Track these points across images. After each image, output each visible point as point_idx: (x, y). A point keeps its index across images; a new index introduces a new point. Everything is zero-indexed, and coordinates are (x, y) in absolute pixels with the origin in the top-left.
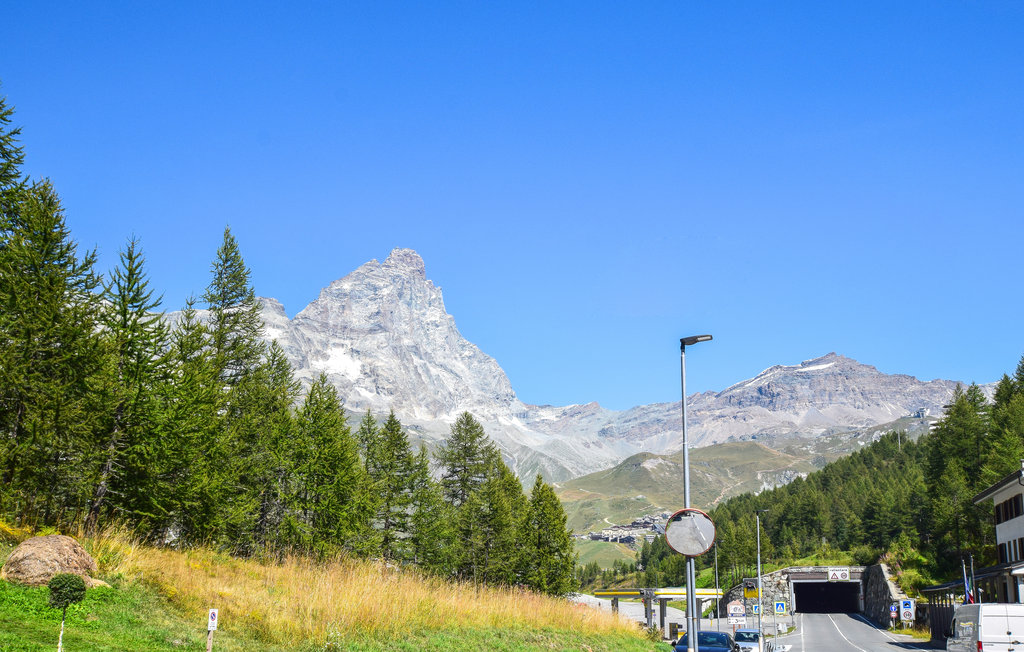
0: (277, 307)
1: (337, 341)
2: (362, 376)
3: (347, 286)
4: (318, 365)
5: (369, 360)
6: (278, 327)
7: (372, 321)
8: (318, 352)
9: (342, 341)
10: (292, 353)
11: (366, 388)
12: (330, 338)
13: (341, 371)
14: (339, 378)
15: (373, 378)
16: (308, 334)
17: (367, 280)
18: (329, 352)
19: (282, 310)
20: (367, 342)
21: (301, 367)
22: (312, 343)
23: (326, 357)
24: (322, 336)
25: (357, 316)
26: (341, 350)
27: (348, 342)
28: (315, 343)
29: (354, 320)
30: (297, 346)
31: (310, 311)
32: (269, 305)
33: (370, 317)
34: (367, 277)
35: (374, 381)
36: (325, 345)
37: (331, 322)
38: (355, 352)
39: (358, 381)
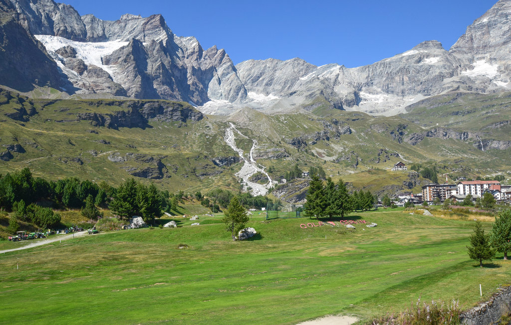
0: (436, 45)
1: (480, 56)
2: (499, 74)
3: (485, 20)
4: (467, 73)
5: (503, 62)
6: (437, 56)
7: (505, 37)
8: (465, 66)
9: (483, 55)
10: (445, 68)
11: (501, 81)
12: (475, 56)
13: (483, 73)
14: (480, 77)
15: (507, 72)
16: (458, 56)
17: (500, 12)
18: (474, 64)
19: (441, 46)
20: (502, 51)
21: (452, 75)
22: (462, 61)
23: (472, 68)
24: (469, 56)
25: (495, 37)
26: (483, 61)
27: (488, 55)
28: (464, 61)
29: (491, 40)
30: (449, 64)
31: (461, 42)
32: (431, 44)
33: (503, 35)
34: (500, 10)
35: (507, 75)
36: (472, 60)
37: (475, 46)
38: (492, 60)
39: (495, 78)
